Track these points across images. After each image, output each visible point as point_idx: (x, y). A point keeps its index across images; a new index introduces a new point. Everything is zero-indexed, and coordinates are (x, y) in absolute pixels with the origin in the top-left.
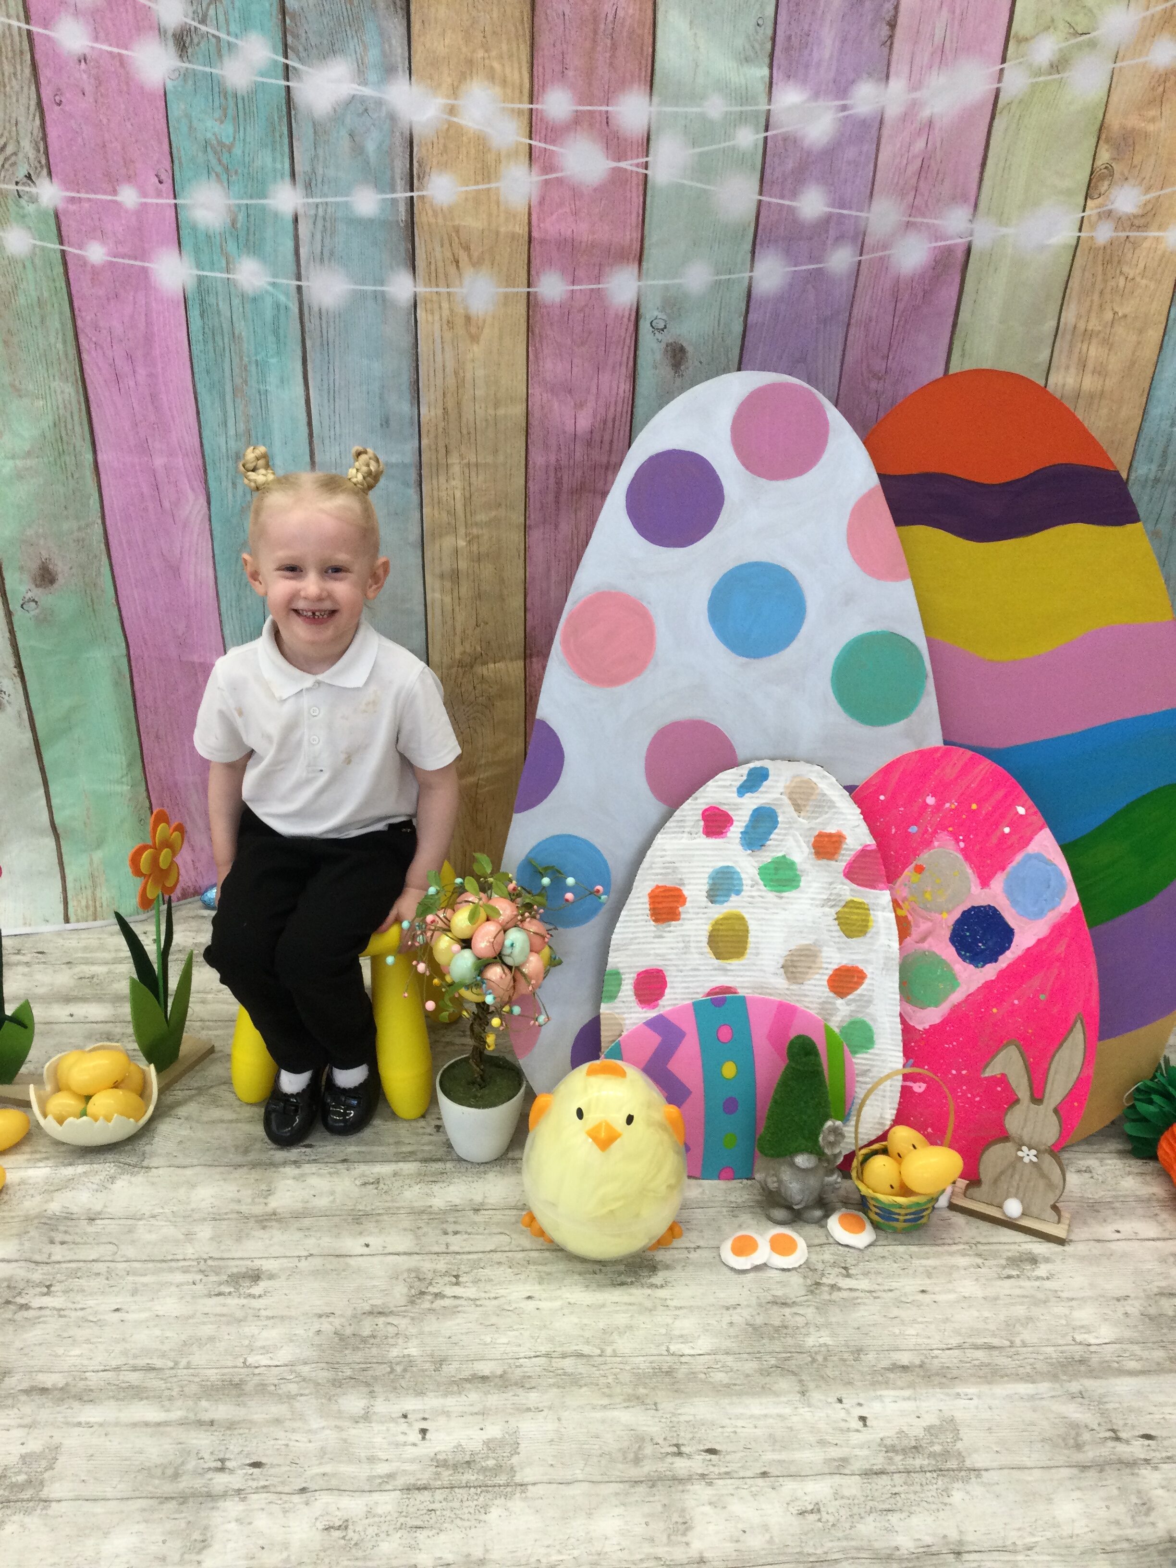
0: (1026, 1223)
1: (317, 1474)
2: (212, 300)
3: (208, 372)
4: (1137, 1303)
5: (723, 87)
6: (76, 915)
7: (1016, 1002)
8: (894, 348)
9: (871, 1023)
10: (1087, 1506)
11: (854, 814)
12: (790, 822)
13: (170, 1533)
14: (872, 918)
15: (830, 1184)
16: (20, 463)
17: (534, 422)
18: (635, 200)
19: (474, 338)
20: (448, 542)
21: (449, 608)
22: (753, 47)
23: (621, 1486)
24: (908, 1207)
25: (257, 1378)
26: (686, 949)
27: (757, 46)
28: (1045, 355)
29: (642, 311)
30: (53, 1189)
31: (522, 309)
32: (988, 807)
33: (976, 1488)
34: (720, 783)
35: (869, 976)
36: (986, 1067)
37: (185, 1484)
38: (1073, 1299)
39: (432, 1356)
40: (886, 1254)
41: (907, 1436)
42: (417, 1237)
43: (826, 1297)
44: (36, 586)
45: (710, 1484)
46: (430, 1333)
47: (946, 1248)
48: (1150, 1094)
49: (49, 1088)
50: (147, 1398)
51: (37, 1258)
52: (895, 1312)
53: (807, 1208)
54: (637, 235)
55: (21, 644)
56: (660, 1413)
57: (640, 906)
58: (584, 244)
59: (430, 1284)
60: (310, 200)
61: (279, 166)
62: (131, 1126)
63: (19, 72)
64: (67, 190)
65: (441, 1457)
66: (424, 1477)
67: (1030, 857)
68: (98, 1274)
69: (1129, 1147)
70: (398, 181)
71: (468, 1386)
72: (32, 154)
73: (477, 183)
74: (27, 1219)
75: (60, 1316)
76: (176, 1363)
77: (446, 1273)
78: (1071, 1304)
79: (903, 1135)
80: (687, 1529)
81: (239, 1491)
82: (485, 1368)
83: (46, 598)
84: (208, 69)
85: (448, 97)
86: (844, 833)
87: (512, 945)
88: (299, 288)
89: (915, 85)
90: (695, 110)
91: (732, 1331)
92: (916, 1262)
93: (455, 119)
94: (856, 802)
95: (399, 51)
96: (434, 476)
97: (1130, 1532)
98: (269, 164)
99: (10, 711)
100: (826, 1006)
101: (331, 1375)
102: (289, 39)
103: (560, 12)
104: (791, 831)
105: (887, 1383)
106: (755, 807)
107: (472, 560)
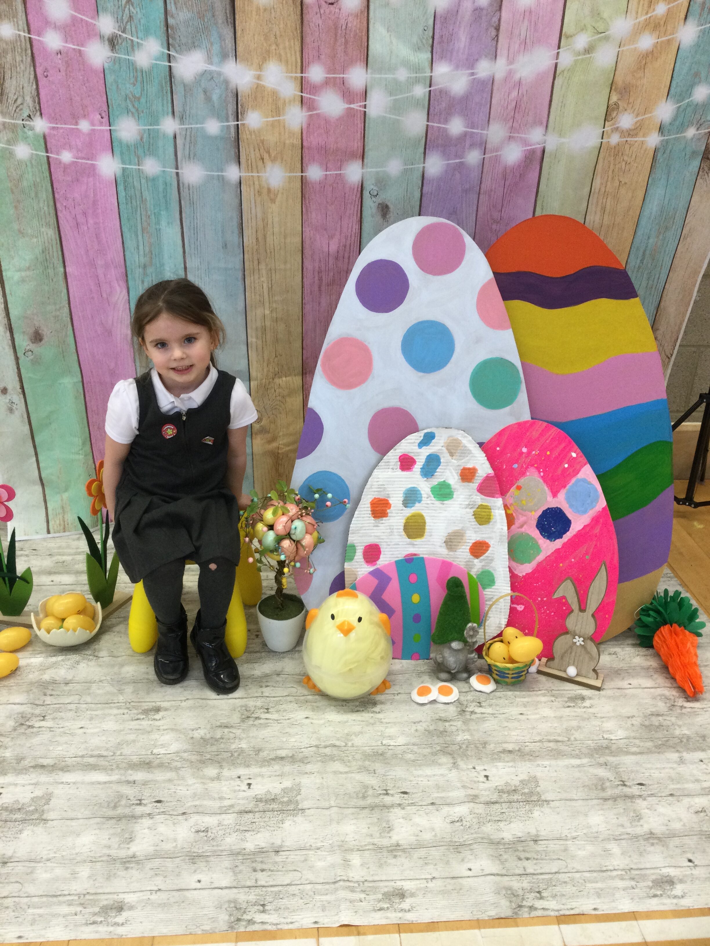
0: (579, 679)
1: (192, 806)
2: (130, 181)
3: (128, 220)
4: (639, 719)
5: (406, 64)
6: (54, 529)
7: (573, 560)
8: (505, 206)
9: (493, 572)
10: (606, 818)
11: (482, 457)
12: (447, 462)
13: (113, 834)
14: (492, 514)
16: (23, 274)
17: (306, 246)
18: (359, 126)
19: (273, 201)
20: (260, 311)
21: (260, 347)
22: (422, 42)
23: (355, 810)
24: (513, 670)
25: (159, 759)
26: (391, 533)
27: (425, 42)
28: (584, 206)
29: (364, 185)
30: (43, 669)
31: (299, 185)
32: (556, 453)
33: (546, 809)
34: (409, 441)
35: (491, 546)
37: (120, 811)
39: (254, 748)
40: (502, 696)
41: (510, 785)
42: (246, 690)
43: (468, 717)
44: (32, 343)
45: (403, 809)
46: (253, 737)
47: (535, 692)
48: (648, 611)
49: (41, 616)
50: (99, 770)
51: (37, 702)
52: (506, 724)
53: (458, 672)
54: (360, 144)
55: (23, 375)
56: (376, 775)
57: (366, 509)
58: (332, 149)
59: (253, 712)
60: (183, 126)
61: (165, 109)
62: (86, 635)
63: (24, 60)
64: (51, 123)
65: (259, 797)
66: (250, 807)
67: (579, 480)
68: (71, 710)
69: (638, 642)
70: (230, 116)
71: (273, 762)
72: (31, 104)
73: (273, 117)
74: (31, 683)
75: (51, 731)
76: (114, 753)
77: (262, 707)
78: (603, 720)
79: (511, 631)
80: (391, 830)
81: (149, 814)
82: (282, 753)
83: (38, 349)
84: (127, 57)
85: (257, 71)
86: (477, 467)
87: (296, 528)
88: (177, 174)
89: (511, 61)
90: (391, 76)
91: (417, 734)
92: (518, 699)
93: (261, 82)
94: (483, 451)
95: (230, 45)
96: (252, 275)
97: (629, 830)
98: (160, 108)
99: (17, 413)
100: (469, 563)
101: (199, 758)
102: (170, 39)
103: (317, 24)
104: (448, 467)
105: (500, 759)
106: (428, 454)
107: (273, 321)
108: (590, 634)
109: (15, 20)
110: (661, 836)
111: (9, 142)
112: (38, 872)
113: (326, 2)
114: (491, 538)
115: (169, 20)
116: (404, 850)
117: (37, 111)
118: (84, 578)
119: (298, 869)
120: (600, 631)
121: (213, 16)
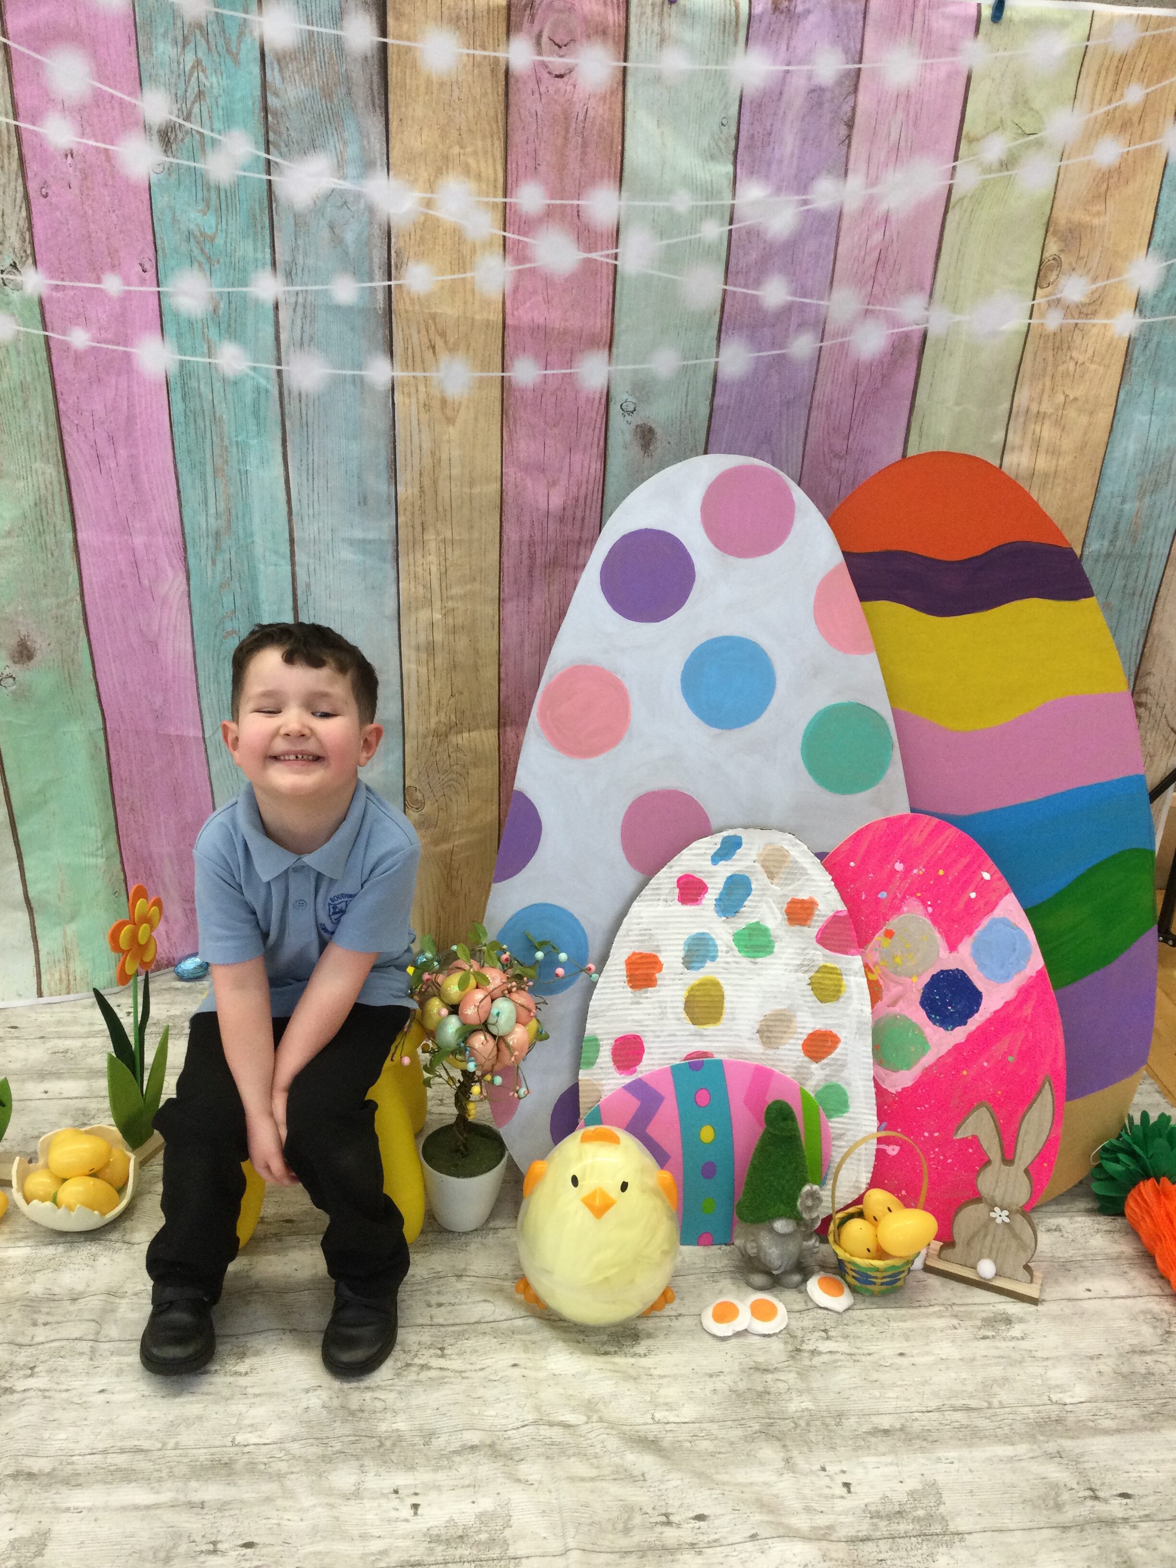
1: (310, 1554)
2: (193, 383)
3: (189, 452)
4: (1111, 1362)
5: (689, 183)
6: (49, 988)
7: (985, 1064)
8: (855, 427)
9: (845, 1087)
11: (825, 881)
12: (763, 889)
14: (844, 983)
17: (508, 499)
18: (605, 290)
19: (451, 421)
20: (424, 615)
21: (424, 679)
22: (717, 145)
23: (612, 1556)
24: (885, 1270)
25: (247, 1456)
26: (663, 1015)
27: (722, 145)
28: (999, 436)
29: (613, 394)
30: (30, 1269)
31: (497, 392)
32: (954, 873)
33: (960, 1552)
34: (694, 852)
35: (842, 1040)
36: (958, 1128)
38: (1047, 1359)
39: (421, 1430)
40: (865, 1318)
41: (890, 1502)
43: (807, 1362)
44: (15, 662)
45: (700, 1553)
46: (418, 1407)
47: (922, 1310)
48: (1116, 1152)
50: (136, 1481)
51: (20, 1340)
52: (875, 1376)
53: (785, 1273)
54: (606, 322)
56: (648, 1484)
57: (617, 973)
58: (556, 332)
59: (416, 1356)
60: (290, 288)
61: (259, 255)
63: (7, 166)
64: (52, 278)
65: (434, 1532)
66: (418, 1554)
67: (996, 922)
68: (81, 1354)
69: (1096, 1205)
70: (377, 270)
71: (457, 1459)
72: (17, 244)
73: (453, 273)
74: (9, 1301)
75: (45, 1397)
76: (164, 1444)
77: (433, 1346)
78: (1045, 1363)
79: (879, 1198)
82: (473, 1438)
83: (25, 674)
84: (192, 164)
85: (426, 192)
86: (816, 899)
87: (498, 1015)
88: (279, 373)
89: (873, 181)
90: (662, 204)
91: (716, 1398)
92: (894, 1324)
93: (431, 212)
94: (827, 869)
95: (378, 146)
96: (411, 551)
98: (251, 254)
100: (802, 1071)
101: (319, 1450)
102: (271, 134)
103: (533, 111)
104: (765, 898)
105: (869, 1447)
106: (729, 874)
107: (447, 632)
113: (550, 73)
115: (269, 99)
117: (27, 256)
120: (1035, 1193)
121: (349, 94)
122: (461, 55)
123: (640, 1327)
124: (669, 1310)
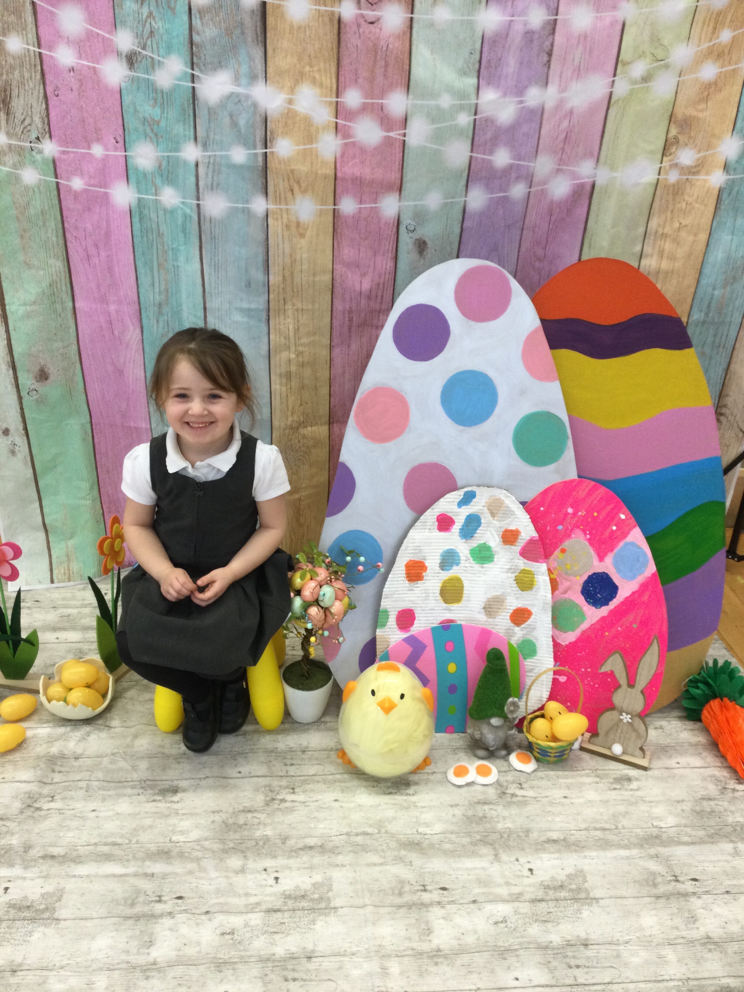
1: (215, 904)
2: (146, 212)
3: (143, 254)
4: (689, 804)
5: (450, 89)
6: (58, 579)
7: (619, 629)
8: (549, 243)
9: (535, 641)
10: (660, 918)
11: (526, 519)
12: (488, 523)
13: (130, 937)
14: (536, 579)
15: (512, 735)
16: (28, 308)
17: (337, 285)
18: (397, 155)
19: (302, 236)
20: (284, 355)
21: (284, 394)
22: (468, 67)
23: (391, 908)
24: (556, 749)
25: (178, 848)
26: (427, 598)
27: (470, 65)
28: (638, 248)
29: (401, 219)
30: (51, 740)
31: (331, 218)
32: (604, 514)
33: (595, 908)
34: (447, 500)
35: (534, 613)
36: (602, 666)
37: (138, 909)
38: (652, 802)
39: (280, 835)
40: (544, 776)
41: (556, 880)
42: (269, 768)
43: (509, 800)
44: (37, 381)
45: (443, 907)
46: (279, 822)
47: (578, 772)
48: (697, 683)
50: (114, 860)
51: (45, 780)
52: (549, 809)
53: (497, 749)
54: (398, 176)
55: (27, 416)
56: (413, 868)
57: (400, 572)
58: (367, 181)
59: (278, 794)
60: (206, 154)
61: (187, 133)
63: (33, 77)
64: (61, 146)
65: (288, 893)
66: (278, 904)
67: (627, 544)
68: (81, 788)
69: (684, 714)
70: (258, 143)
71: (301, 852)
72: (40, 125)
73: (305, 144)
74: (39, 758)
75: (60, 813)
76: (130, 841)
77: (287, 787)
78: (651, 804)
79: (553, 707)
80: (430, 933)
81: (170, 913)
82: (311, 842)
83: (43, 388)
84: (147, 76)
85: (289, 94)
86: (520, 529)
87: (324, 595)
88: (198, 206)
89: (563, 89)
91: (454, 820)
92: (561, 781)
93: (291, 107)
94: (527, 511)
95: (260, 66)
96: (277, 316)
97: (684, 933)
98: (182, 132)
99: (20, 456)
100: (509, 631)
101: (221, 846)
102: (195, 59)
103: (355, 45)
104: (489, 529)
105: (544, 850)
106: (468, 514)
107: (299, 366)
108: (639, 711)
109: (24, 33)
110: (718, 940)
111: (15, 166)
112: (51, 981)
113: (366, 21)
114: (533, 605)
115: (194, 36)
116: (446, 957)
118: (93, 635)
119: (332, 978)
120: (647, 705)
121: (243, 33)
122: (311, 9)
123: (410, 779)
124: (428, 769)
